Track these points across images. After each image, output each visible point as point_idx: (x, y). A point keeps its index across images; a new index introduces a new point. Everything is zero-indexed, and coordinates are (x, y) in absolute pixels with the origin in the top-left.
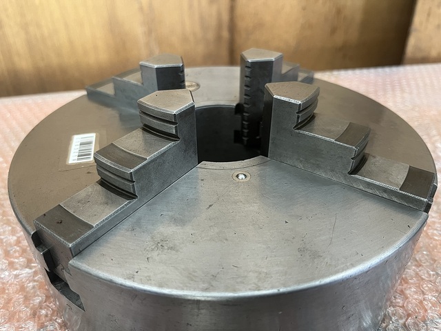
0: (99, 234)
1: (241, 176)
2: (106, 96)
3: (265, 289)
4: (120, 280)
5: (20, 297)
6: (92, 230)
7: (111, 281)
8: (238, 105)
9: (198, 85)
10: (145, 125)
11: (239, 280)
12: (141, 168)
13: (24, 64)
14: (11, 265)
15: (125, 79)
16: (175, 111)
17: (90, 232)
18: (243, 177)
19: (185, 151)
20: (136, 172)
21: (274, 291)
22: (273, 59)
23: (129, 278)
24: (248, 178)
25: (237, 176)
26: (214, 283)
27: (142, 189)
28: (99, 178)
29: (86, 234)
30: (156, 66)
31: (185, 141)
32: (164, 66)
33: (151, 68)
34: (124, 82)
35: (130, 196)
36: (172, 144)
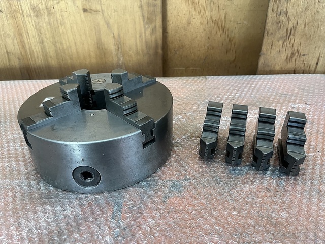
0: (38, 126)
1: (92, 115)
4: (38, 137)
7: (36, 137)
16: (68, 91)
17: (35, 124)
19: (74, 105)
20: (52, 108)
22: (121, 74)
23: (40, 136)
24: (94, 116)
27: (54, 114)
28: (45, 111)
29: (33, 125)
30: (76, 74)
31: (73, 101)
32: (80, 74)
35: (50, 116)
36: (67, 102)
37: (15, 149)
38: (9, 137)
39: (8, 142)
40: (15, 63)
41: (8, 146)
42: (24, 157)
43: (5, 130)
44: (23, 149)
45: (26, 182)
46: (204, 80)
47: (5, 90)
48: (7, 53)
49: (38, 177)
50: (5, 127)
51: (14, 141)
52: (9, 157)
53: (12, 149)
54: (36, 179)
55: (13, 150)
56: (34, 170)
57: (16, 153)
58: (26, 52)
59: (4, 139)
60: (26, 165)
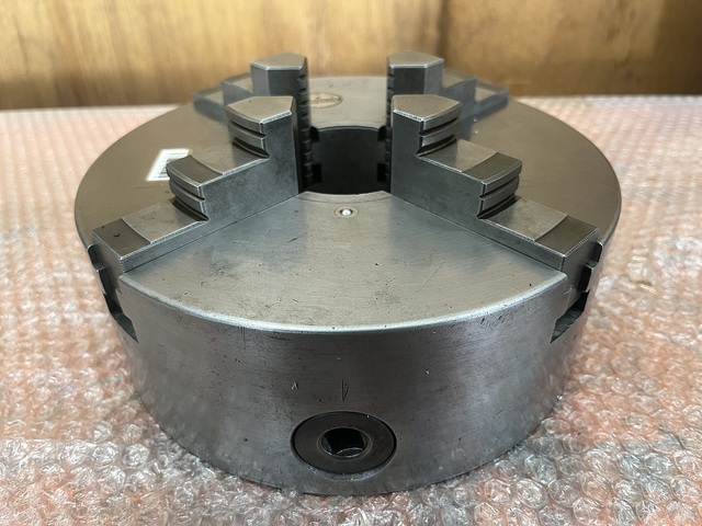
0: (157, 254)
1: (346, 212)
2: (215, 106)
3: (319, 325)
4: (164, 299)
5: (86, 343)
6: (149, 246)
7: (156, 299)
8: (383, 129)
9: (340, 99)
10: (236, 139)
11: (295, 313)
12: (212, 183)
13: (142, 64)
14: (83, 308)
15: (236, 84)
16: (263, 120)
17: (145, 248)
18: (349, 212)
19: (278, 173)
20: (207, 187)
21: (329, 329)
22: (426, 66)
23: (175, 298)
24: (354, 215)
25: (341, 212)
26: (264, 313)
27: (214, 210)
28: (173, 196)
29: (141, 250)
30: (268, 68)
31: (277, 159)
32: (279, 67)
33: (263, 70)
34: (234, 87)
35: (200, 217)
36: (258, 161)
37: (64, 321)
38: (41, 279)
39: (37, 296)
40: (42, 66)
41: (39, 310)
42: (93, 347)
43: (27, 256)
44: (87, 321)
45: (111, 450)
46: (583, 107)
47: (19, 137)
48: (21, 39)
49: (147, 423)
50: (25, 245)
51: (57, 293)
52: (44, 349)
53: (52, 319)
54: (145, 434)
55: (58, 321)
56: (132, 398)
57: (67, 335)
58: (70, 36)
59: (25, 285)
60: (102, 379)
